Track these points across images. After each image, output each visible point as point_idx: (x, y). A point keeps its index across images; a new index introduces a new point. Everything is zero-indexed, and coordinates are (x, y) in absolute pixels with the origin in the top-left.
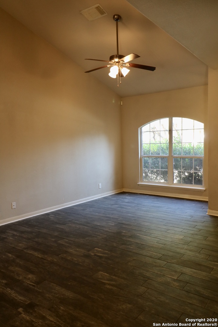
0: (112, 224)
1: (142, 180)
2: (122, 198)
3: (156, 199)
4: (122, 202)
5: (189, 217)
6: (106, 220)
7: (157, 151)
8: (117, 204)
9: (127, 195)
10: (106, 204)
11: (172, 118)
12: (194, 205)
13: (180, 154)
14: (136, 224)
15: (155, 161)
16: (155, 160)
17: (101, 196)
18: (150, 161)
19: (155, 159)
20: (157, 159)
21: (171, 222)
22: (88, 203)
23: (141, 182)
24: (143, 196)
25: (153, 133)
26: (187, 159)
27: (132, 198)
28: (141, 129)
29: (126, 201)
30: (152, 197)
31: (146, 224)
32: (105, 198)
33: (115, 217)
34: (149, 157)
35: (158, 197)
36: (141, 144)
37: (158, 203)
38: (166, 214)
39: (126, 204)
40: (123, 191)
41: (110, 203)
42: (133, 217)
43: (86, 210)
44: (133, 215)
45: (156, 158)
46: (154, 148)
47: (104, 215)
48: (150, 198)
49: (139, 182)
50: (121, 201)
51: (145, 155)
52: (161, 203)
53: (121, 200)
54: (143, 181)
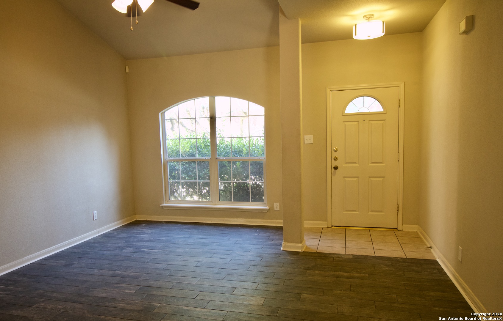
0: (131, 290)
1: (168, 199)
2: (137, 233)
3: (194, 230)
4: (139, 241)
5: (259, 259)
6: (116, 283)
7: (189, 151)
8: (130, 247)
9: (145, 226)
10: (109, 247)
11: (214, 97)
12: (256, 235)
13: (227, 154)
14: (174, 284)
15: (187, 167)
16: (187, 165)
17: (98, 232)
18: (180, 167)
19: (186, 163)
20: (191, 163)
21: (233, 271)
22: (75, 250)
23: (166, 203)
24: (172, 227)
25: (171, 122)
26: (238, 163)
27: (153, 231)
28: (163, 114)
29: (146, 239)
30: (187, 226)
31: (193, 281)
32: (105, 236)
33: (132, 274)
34: (177, 161)
35: (196, 226)
36: (164, 139)
37: (200, 236)
38: (219, 256)
39: (147, 244)
40: (135, 220)
41: (116, 245)
42: (165, 269)
43: (73, 264)
44: (164, 266)
45: (189, 162)
46: (185, 147)
47: (111, 272)
48: (185, 229)
49: (163, 203)
50: (136, 240)
51: (171, 158)
52: (205, 237)
53: (135, 237)
54: (169, 201)
